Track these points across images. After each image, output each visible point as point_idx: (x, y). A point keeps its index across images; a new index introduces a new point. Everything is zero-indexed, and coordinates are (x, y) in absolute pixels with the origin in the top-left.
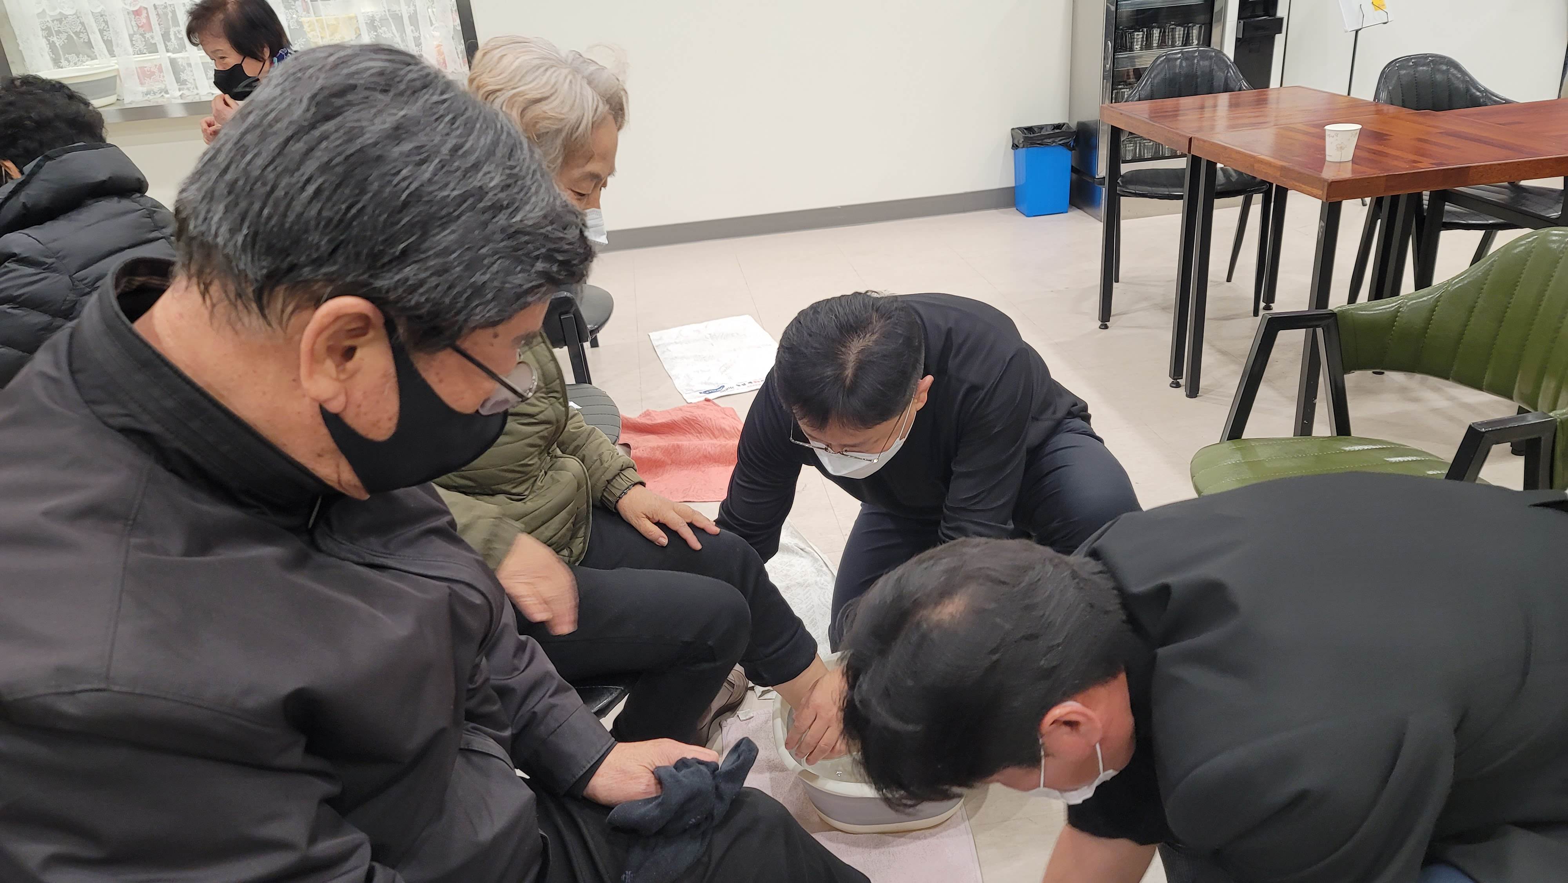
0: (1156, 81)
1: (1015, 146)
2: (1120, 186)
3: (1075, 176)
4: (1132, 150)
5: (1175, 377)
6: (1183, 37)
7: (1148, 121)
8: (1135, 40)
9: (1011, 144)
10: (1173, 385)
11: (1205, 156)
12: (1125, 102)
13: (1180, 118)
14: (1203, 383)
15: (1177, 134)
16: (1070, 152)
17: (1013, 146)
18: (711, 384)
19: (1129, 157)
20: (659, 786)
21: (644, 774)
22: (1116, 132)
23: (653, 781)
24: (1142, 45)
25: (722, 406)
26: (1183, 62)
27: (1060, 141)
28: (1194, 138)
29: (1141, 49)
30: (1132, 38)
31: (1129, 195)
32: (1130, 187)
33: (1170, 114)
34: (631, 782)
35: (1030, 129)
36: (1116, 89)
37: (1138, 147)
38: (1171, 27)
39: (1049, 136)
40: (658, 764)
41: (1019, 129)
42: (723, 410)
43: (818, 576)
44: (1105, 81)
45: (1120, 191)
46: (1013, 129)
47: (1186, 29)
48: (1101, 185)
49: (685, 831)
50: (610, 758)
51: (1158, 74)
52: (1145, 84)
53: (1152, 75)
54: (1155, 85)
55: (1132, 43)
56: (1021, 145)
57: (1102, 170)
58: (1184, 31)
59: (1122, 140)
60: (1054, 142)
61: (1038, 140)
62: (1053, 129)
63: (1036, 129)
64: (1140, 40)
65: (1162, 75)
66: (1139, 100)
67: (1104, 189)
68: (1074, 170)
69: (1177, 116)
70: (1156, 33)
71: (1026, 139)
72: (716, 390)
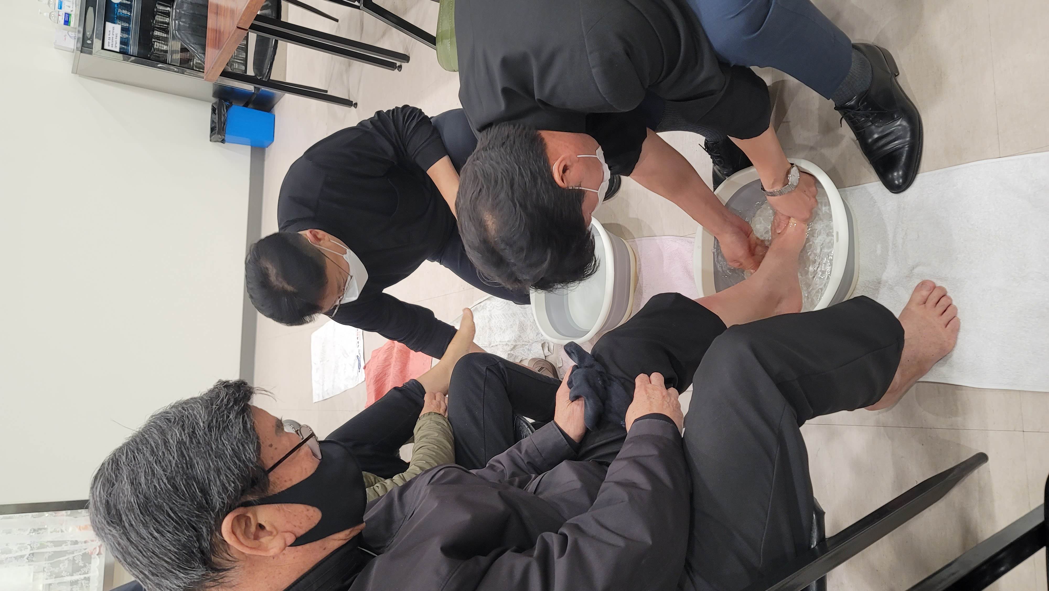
0: (192, 41)
1: (223, 141)
2: (263, 78)
3: (250, 106)
4: (238, 64)
5: (395, 67)
6: (164, 16)
7: (220, 52)
8: (160, 48)
9: (222, 144)
10: (400, 69)
11: (251, 21)
12: (204, 64)
13: (222, 31)
14: (401, 51)
15: (233, 35)
16: (233, 106)
17: (222, 142)
18: (354, 364)
19: (243, 68)
20: (580, 399)
21: (572, 406)
22: (225, 74)
23: (576, 402)
24: (164, 44)
25: (370, 358)
26: (182, 20)
27: (224, 111)
28: (237, 25)
29: (167, 45)
30: (158, 50)
31: (269, 74)
32: (264, 72)
33: (218, 35)
34: (574, 414)
35: (212, 129)
36: (193, 67)
37: (237, 61)
38: (154, 22)
39: (220, 118)
40: (568, 398)
41: (211, 137)
42: (373, 357)
43: (486, 309)
44: (185, 73)
45: (266, 78)
46: (211, 141)
47: (158, 13)
48: (259, 90)
49: (605, 388)
50: (560, 425)
51: (188, 39)
52: (192, 48)
53: (188, 42)
54: (195, 42)
55: (162, 51)
56: (223, 137)
57: (250, 88)
58: (159, 15)
59: (230, 71)
60: (224, 115)
61: (221, 124)
62: (215, 114)
63: (213, 125)
64: (160, 45)
65: (189, 36)
66: (204, 54)
67: (262, 89)
68: (246, 105)
69: (220, 32)
70: (156, 33)
71: (219, 133)
72: (359, 361)
